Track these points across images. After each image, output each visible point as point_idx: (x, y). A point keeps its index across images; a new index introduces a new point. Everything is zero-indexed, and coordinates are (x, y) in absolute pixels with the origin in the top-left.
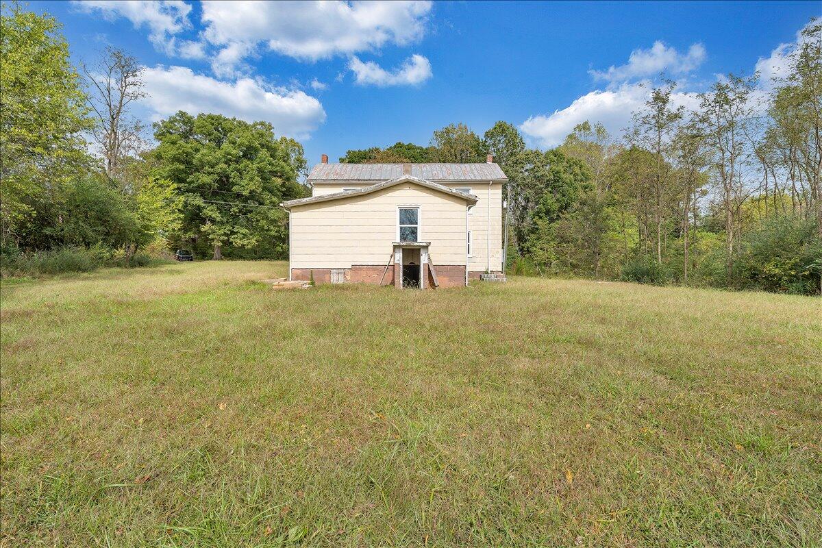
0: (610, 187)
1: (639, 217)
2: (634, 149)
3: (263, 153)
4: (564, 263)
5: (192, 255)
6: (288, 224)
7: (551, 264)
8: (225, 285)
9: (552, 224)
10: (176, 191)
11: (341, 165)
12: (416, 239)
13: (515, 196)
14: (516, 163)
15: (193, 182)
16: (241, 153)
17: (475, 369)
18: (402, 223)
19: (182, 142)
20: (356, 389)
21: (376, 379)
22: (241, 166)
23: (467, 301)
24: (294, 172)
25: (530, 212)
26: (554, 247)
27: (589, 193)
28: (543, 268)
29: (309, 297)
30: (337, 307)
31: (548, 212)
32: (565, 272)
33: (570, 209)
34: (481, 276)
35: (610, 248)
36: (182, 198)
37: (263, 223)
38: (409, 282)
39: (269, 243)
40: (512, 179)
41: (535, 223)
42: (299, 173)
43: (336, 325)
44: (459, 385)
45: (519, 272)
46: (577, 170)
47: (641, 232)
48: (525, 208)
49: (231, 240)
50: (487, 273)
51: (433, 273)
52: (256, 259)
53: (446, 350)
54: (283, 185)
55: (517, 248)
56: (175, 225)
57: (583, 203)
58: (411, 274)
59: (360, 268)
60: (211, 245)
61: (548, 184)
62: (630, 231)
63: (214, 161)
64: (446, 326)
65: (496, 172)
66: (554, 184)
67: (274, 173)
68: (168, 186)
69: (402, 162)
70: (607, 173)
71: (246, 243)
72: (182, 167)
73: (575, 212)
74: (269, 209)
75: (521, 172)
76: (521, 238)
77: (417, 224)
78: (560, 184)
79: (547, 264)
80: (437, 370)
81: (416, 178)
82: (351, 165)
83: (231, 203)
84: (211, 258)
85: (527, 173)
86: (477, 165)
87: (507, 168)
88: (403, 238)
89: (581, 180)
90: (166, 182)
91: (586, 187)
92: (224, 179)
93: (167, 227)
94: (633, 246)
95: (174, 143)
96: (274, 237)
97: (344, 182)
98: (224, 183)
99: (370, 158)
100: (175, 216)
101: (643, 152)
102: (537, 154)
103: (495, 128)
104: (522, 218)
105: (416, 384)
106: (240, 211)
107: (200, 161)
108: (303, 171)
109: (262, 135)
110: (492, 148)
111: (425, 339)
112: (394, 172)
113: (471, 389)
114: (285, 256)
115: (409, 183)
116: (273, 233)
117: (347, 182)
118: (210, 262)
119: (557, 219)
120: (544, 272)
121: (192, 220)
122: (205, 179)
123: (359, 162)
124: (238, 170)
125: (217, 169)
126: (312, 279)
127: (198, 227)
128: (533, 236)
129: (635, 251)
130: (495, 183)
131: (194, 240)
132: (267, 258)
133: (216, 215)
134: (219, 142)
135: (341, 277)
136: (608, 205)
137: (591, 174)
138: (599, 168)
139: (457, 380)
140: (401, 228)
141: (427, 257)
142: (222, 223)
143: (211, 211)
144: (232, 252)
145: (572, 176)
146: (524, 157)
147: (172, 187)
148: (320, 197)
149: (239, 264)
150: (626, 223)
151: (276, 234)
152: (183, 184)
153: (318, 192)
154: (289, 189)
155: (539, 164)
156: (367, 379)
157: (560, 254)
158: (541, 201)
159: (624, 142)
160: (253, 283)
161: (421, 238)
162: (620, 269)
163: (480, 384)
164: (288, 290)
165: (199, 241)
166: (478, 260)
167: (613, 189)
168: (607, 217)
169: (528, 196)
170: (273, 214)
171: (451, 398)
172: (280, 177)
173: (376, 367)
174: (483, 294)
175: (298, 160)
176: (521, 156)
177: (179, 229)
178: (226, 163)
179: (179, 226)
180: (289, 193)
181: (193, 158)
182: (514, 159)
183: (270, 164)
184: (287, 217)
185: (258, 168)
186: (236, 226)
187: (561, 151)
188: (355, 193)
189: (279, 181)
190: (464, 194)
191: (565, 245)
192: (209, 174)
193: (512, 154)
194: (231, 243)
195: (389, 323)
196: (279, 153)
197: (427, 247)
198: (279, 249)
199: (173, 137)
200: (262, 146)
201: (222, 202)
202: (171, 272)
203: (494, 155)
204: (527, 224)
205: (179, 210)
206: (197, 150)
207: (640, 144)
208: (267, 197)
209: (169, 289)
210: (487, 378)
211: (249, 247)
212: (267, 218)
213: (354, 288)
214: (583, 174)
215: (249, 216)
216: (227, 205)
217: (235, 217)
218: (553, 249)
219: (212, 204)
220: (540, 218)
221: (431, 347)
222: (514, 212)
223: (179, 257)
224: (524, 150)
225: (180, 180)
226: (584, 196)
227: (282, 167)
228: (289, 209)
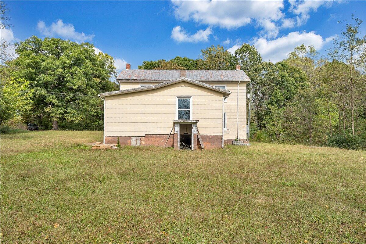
0: (319, 86)
1: (339, 105)
2: (334, 62)
3: (88, 62)
4: (289, 135)
5: (38, 127)
6: (103, 107)
7: (280, 135)
8: (60, 146)
9: (280, 109)
10: (29, 86)
11: (139, 70)
12: (189, 118)
13: (255, 91)
14: (256, 70)
15: (40, 80)
16: (73, 63)
17: (228, 203)
18: (179, 107)
19: (34, 55)
20: (148, 215)
21: (161, 209)
22: (73, 70)
23: (223, 158)
24: (108, 75)
25: (266, 101)
26: (282, 124)
27: (305, 90)
28: (274, 137)
29: (117, 154)
30: (135, 161)
31: (277, 102)
32: (289, 140)
33: (292, 100)
34: (232, 143)
35: (319, 125)
36: (33, 90)
37: (86, 106)
38: (184, 146)
39: (90, 119)
40: (253, 80)
41: (269, 108)
42: (111, 75)
43: (134, 173)
44: (218, 213)
45: (258, 140)
46: (297, 75)
47: (340, 115)
48: (262, 99)
49: (65, 117)
50: (236, 140)
51: (200, 140)
52: (81, 130)
53: (209, 190)
54: (100, 83)
55: (257, 124)
56: (27, 107)
57: (301, 96)
58: (186, 141)
59: (151, 136)
60: (51, 120)
61: (277, 84)
62: (333, 114)
63: (54, 67)
64: (209, 174)
65: (243, 76)
66: (282, 83)
67: (94, 75)
68: (24, 83)
69: (180, 69)
70: (317, 77)
71: (75, 119)
72: (33, 70)
73: (295, 101)
74: (90, 98)
75: (259, 76)
76: (260, 118)
77: (189, 108)
78: (286, 83)
79: (277, 134)
80: (202, 203)
81: (189, 79)
82: (146, 71)
83: (65, 94)
84: (51, 128)
85: (263, 77)
86: (229, 71)
87: (250, 73)
88: (180, 117)
89: (300, 81)
90: (22, 80)
91: (303, 86)
92: (61, 79)
93: (22, 108)
94: (335, 123)
95: (28, 56)
96: (94, 116)
97: (141, 81)
98: (61, 82)
99: (158, 66)
100: (28, 101)
101: (341, 64)
102: (270, 64)
103: (242, 48)
104: (261, 106)
105: (188, 212)
106: (71, 99)
107: (46, 67)
108: (114, 74)
109: (87, 51)
110: (239, 61)
111: (194, 183)
112: (175, 75)
113: (226, 216)
114: (100, 128)
115: (184, 82)
116: (93, 113)
117: (143, 81)
118: (50, 131)
119: (283, 106)
120: (275, 140)
121: (39, 104)
122: (48, 78)
123: (151, 69)
124: (70, 73)
125: (56, 72)
126: (119, 143)
127: (42, 108)
128: (268, 117)
129: (336, 127)
130: (242, 83)
131: (40, 117)
132: (88, 129)
133: (56, 102)
134: (58, 56)
135: (138, 142)
136: (318, 97)
137: (306, 77)
138: (312, 74)
139: (216, 210)
140: (179, 111)
141: (196, 130)
142: (59, 106)
143: (52, 99)
144: (65, 125)
145: (293, 79)
146: (261, 66)
147: (26, 84)
148: (124, 91)
149: (70, 132)
150: (331, 109)
151: (95, 114)
152: (33, 82)
153: (124, 88)
154: (104, 85)
155: (271, 71)
156: (155, 209)
157: (286, 129)
158: (273, 94)
159: (328, 57)
160: (79, 145)
161: (192, 117)
162: (327, 138)
163: (232, 213)
164: (102, 150)
165: (43, 118)
166: (231, 132)
167: (321, 88)
168: (317, 105)
169: (264, 91)
170: (93, 101)
171: (213, 222)
172: (98, 78)
173: (161, 201)
174: (234, 153)
175: (110, 67)
176: (260, 65)
177: (30, 110)
178: (62, 68)
179: (30, 108)
180: (104, 88)
181: (41, 65)
182: (254, 67)
183: (91, 70)
184: (102, 103)
185: (84, 71)
186: (68, 109)
187: (287, 63)
188: (148, 88)
189: (97, 80)
190: (221, 90)
191: (289, 122)
192: (51, 75)
193: (253, 65)
194: (65, 119)
195: (170, 172)
196: (98, 62)
197: (196, 123)
198: (96, 123)
199: (28, 52)
200: (87, 58)
201: (60, 93)
202: (24, 138)
203: (241, 65)
204: (263, 109)
205: (30, 98)
206: (44, 60)
207: (339, 59)
208: (89, 89)
209: (22, 148)
210: (237, 209)
211: (77, 122)
212: (89, 104)
213: (147, 149)
214: (301, 77)
215: (77, 102)
216: (62, 95)
217: (68, 102)
218: (281, 125)
219: (53, 94)
220: (272, 105)
221: (198, 188)
222: (255, 102)
223: (29, 128)
224: (262, 62)
225: (32, 79)
226: (301, 91)
227: (100, 71)
228: (104, 98)
